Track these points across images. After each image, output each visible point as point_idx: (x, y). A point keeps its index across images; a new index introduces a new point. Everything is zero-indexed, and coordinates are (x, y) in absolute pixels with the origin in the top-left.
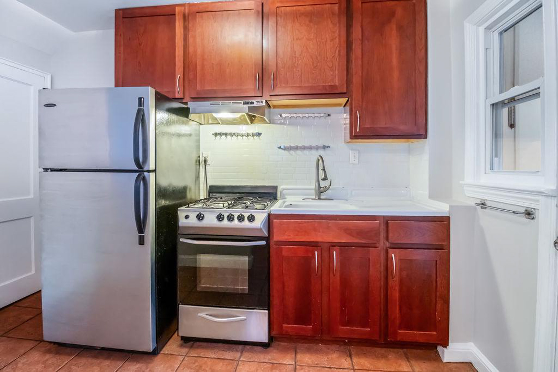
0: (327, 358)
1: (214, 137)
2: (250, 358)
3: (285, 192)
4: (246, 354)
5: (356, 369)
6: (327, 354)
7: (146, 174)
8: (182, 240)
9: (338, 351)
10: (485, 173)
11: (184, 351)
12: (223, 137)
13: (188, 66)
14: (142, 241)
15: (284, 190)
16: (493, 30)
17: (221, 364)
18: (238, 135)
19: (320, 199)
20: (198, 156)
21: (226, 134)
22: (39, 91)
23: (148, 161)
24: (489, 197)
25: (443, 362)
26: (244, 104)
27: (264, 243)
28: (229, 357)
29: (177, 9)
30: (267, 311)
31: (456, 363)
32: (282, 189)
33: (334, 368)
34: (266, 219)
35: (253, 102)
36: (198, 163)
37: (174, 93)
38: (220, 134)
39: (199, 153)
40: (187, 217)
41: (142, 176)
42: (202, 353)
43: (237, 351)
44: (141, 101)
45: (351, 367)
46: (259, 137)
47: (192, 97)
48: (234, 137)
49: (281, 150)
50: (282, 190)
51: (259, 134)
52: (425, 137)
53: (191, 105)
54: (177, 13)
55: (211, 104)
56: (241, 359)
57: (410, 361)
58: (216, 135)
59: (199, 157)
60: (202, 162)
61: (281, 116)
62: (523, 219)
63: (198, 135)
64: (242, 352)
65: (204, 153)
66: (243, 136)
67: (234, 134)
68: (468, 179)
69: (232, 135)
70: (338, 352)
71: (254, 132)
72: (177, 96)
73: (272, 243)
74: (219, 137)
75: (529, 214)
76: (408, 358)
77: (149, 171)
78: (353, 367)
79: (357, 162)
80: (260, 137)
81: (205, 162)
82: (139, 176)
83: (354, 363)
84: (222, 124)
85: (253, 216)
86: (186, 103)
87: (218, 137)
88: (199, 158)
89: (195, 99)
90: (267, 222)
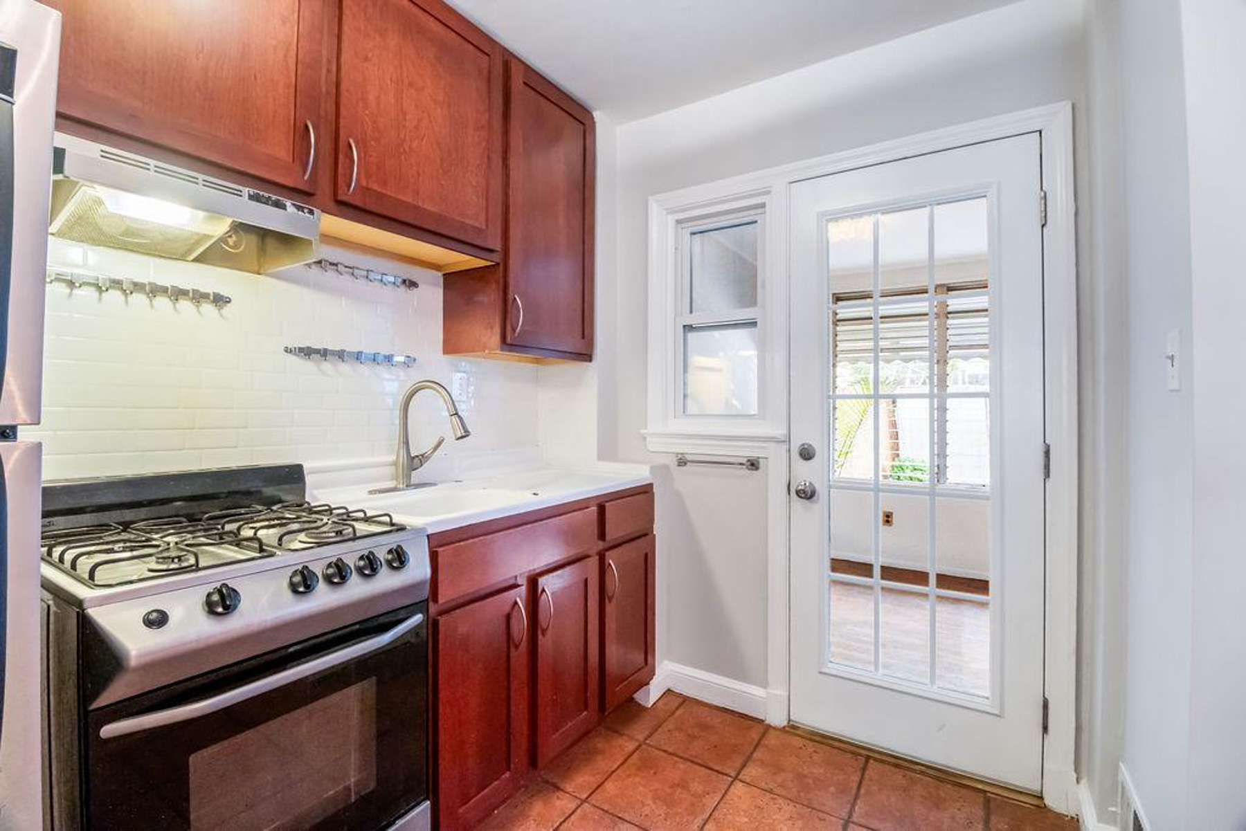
0: (532, 822)
5: (587, 798)
6: (524, 816)
9: (533, 796)
10: (675, 417)
16: (683, 225)
24: (690, 449)
25: (647, 708)
26: (252, 198)
31: (660, 699)
33: (560, 824)
35: (285, 206)
45: (579, 802)
52: (590, 360)
57: (622, 732)
62: (745, 472)
68: (654, 427)
70: (534, 798)
75: (753, 465)
76: (616, 732)
78: (579, 799)
83: (574, 792)
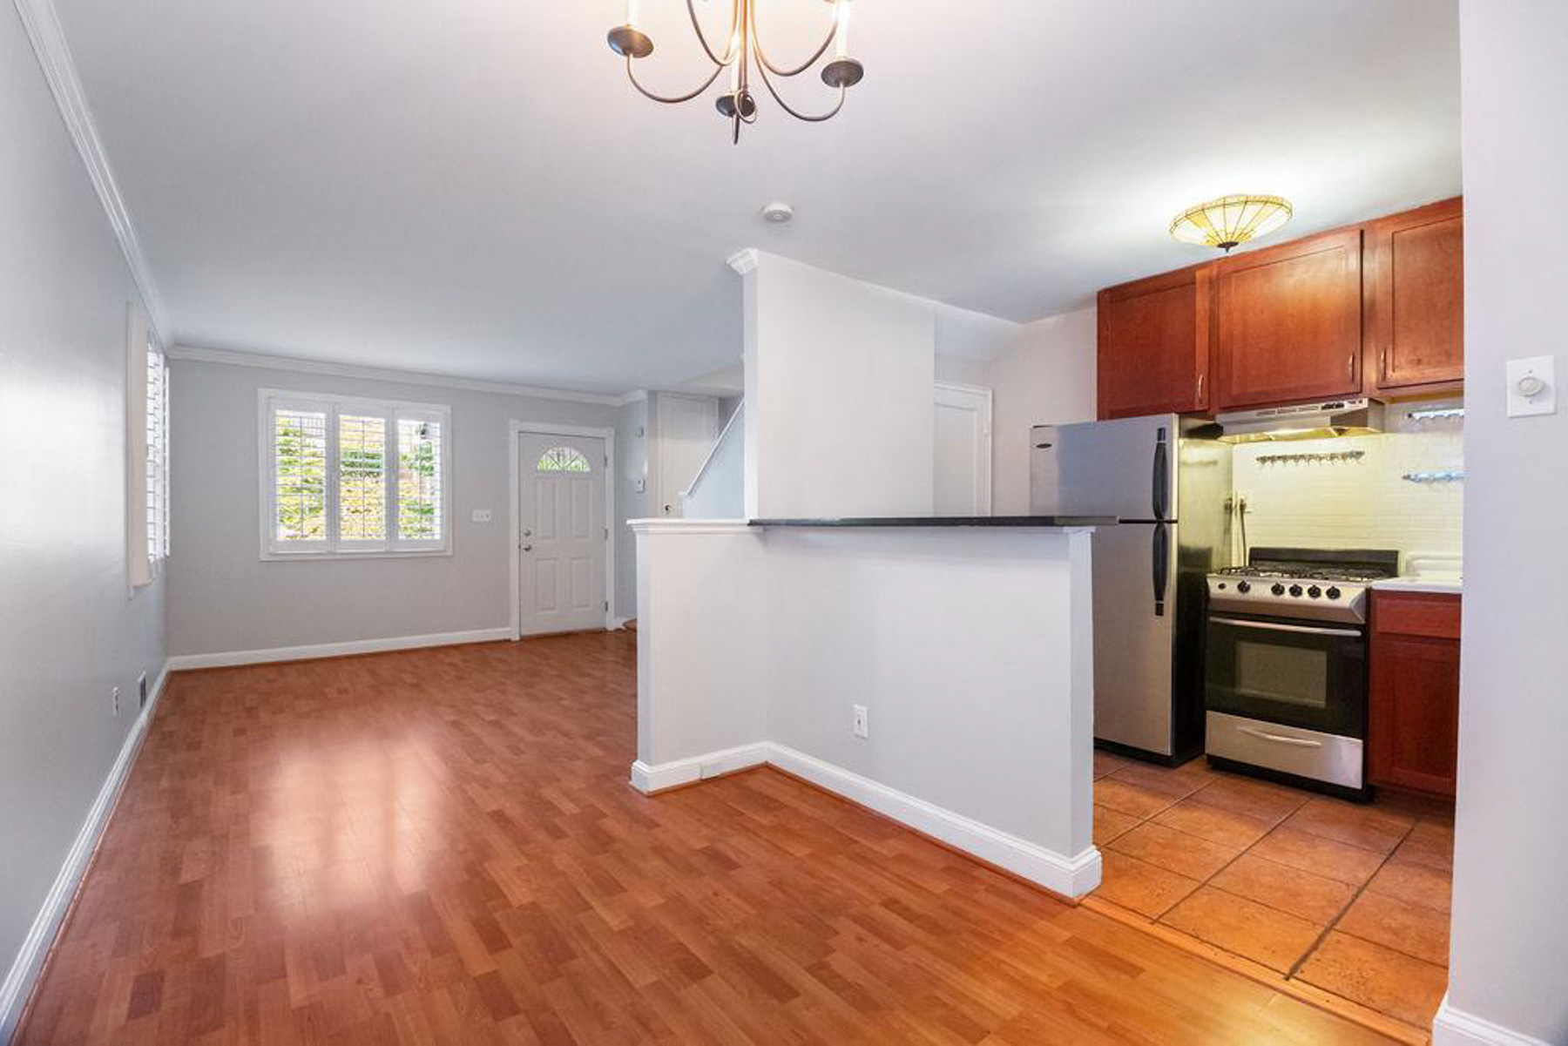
1: (1259, 464)
7: (1166, 525)
8: (1212, 619)
11: (1215, 775)
12: (1280, 463)
13: (1217, 358)
14: (1159, 611)
18: (1309, 460)
20: (1229, 497)
21: (1284, 458)
22: (1031, 430)
23: (1169, 508)
26: (1323, 408)
27: (1358, 633)
29: (1198, 274)
30: (1360, 741)
32: (1411, 556)
34: (1361, 598)
35: (1343, 404)
36: (1228, 511)
37: (1192, 403)
38: (1272, 459)
39: (1232, 495)
40: (1222, 586)
41: (1162, 529)
42: (1243, 783)
44: (1161, 433)
46: (1357, 459)
47: (1222, 405)
48: (1302, 462)
49: (1412, 483)
50: (1410, 558)
51: (1359, 454)
53: (1221, 419)
54: (1197, 281)
55: (1259, 414)
56: (1310, 802)
58: (1263, 460)
59: (1231, 499)
60: (1236, 506)
61: (1410, 416)
63: (1230, 462)
65: (1239, 494)
66: (1321, 459)
67: (1302, 457)
69: (1296, 458)
71: (1348, 450)
72: (1198, 408)
73: (1372, 635)
74: (1271, 465)
77: (1171, 522)
80: (1360, 460)
81: (1242, 507)
82: (1157, 528)
84: (1277, 440)
85: (1338, 591)
86: (1213, 418)
87: (1269, 463)
88: (1229, 502)
89: (1228, 409)
90: (1364, 602)
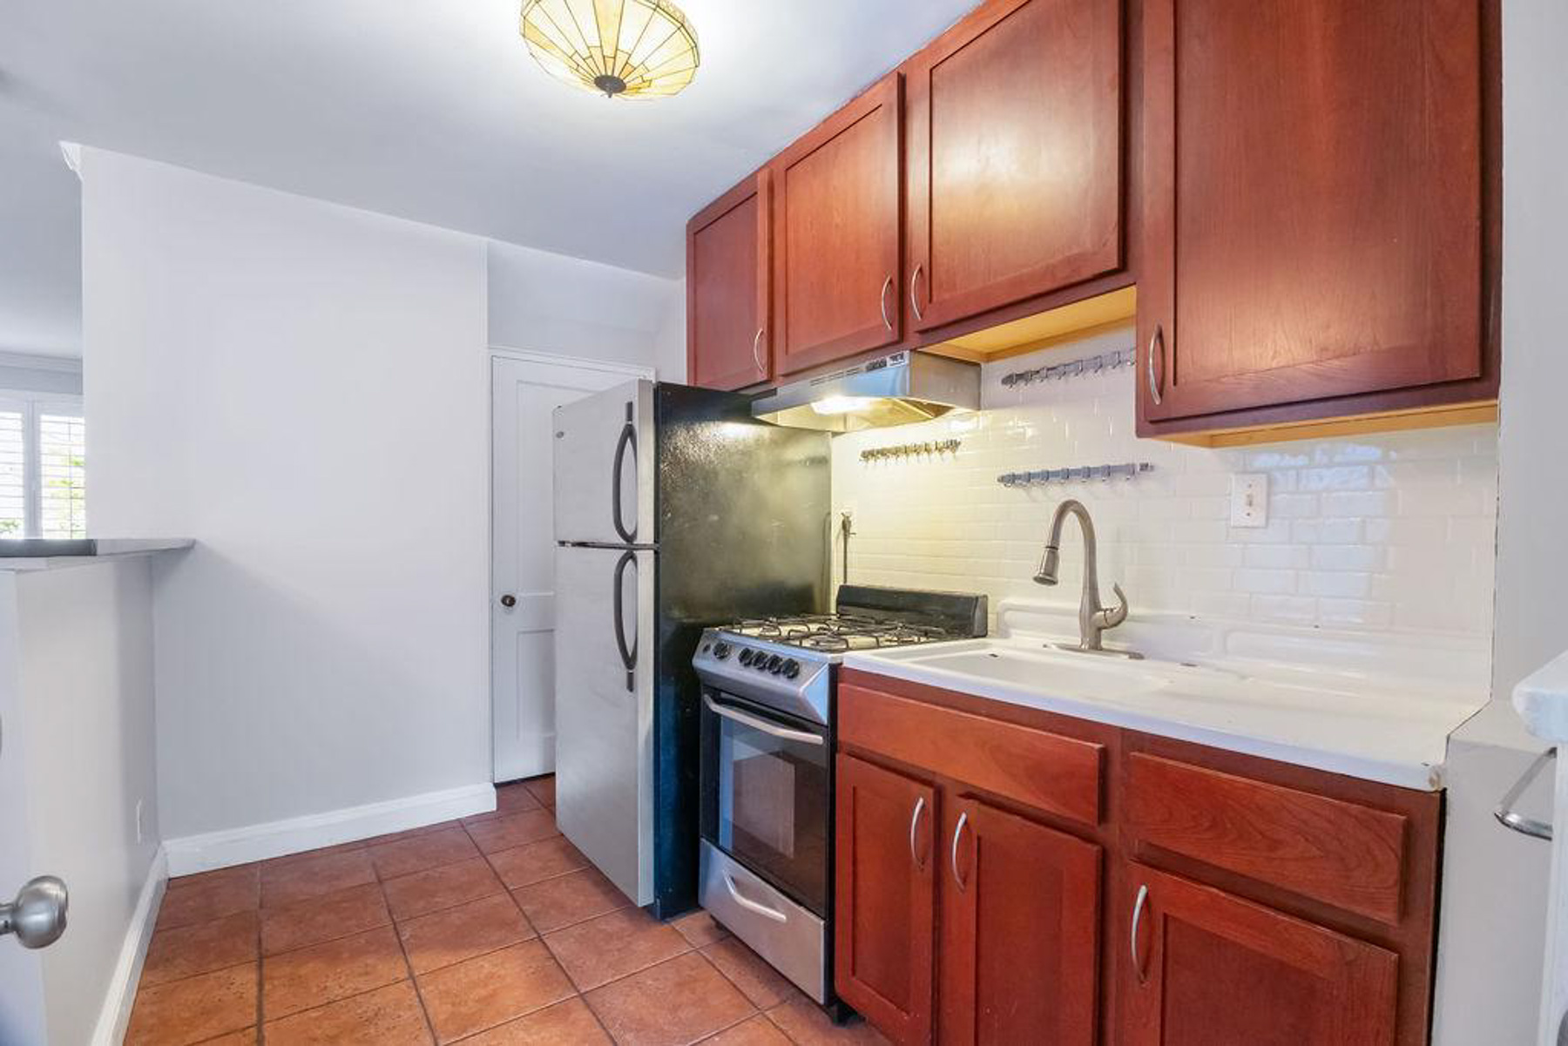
1: (864, 462)
2: (784, 1022)
3: (1008, 616)
4: (787, 1010)
11: (705, 940)
12: (881, 461)
14: (631, 686)
15: (1009, 609)
17: (728, 997)
18: (907, 452)
19: (1096, 647)
21: (883, 453)
26: (868, 369)
27: (821, 740)
28: (753, 996)
30: (822, 923)
32: (999, 605)
34: (824, 679)
35: (886, 362)
38: (873, 454)
39: (829, 507)
40: (706, 649)
42: (720, 961)
43: (778, 994)
44: (630, 409)
46: (954, 452)
48: (902, 459)
50: (999, 609)
51: (953, 445)
54: (758, 188)
56: (767, 1013)
58: (867, 455)
64: (783, 1002)
66: (918, 453)
67: (900, 450)
69: (895, 452)
71: (944, 439)
79: (1258, 518)
81: (846, 526)
87: (871, 461)
89: (788, 377)
90: (827, 688)
